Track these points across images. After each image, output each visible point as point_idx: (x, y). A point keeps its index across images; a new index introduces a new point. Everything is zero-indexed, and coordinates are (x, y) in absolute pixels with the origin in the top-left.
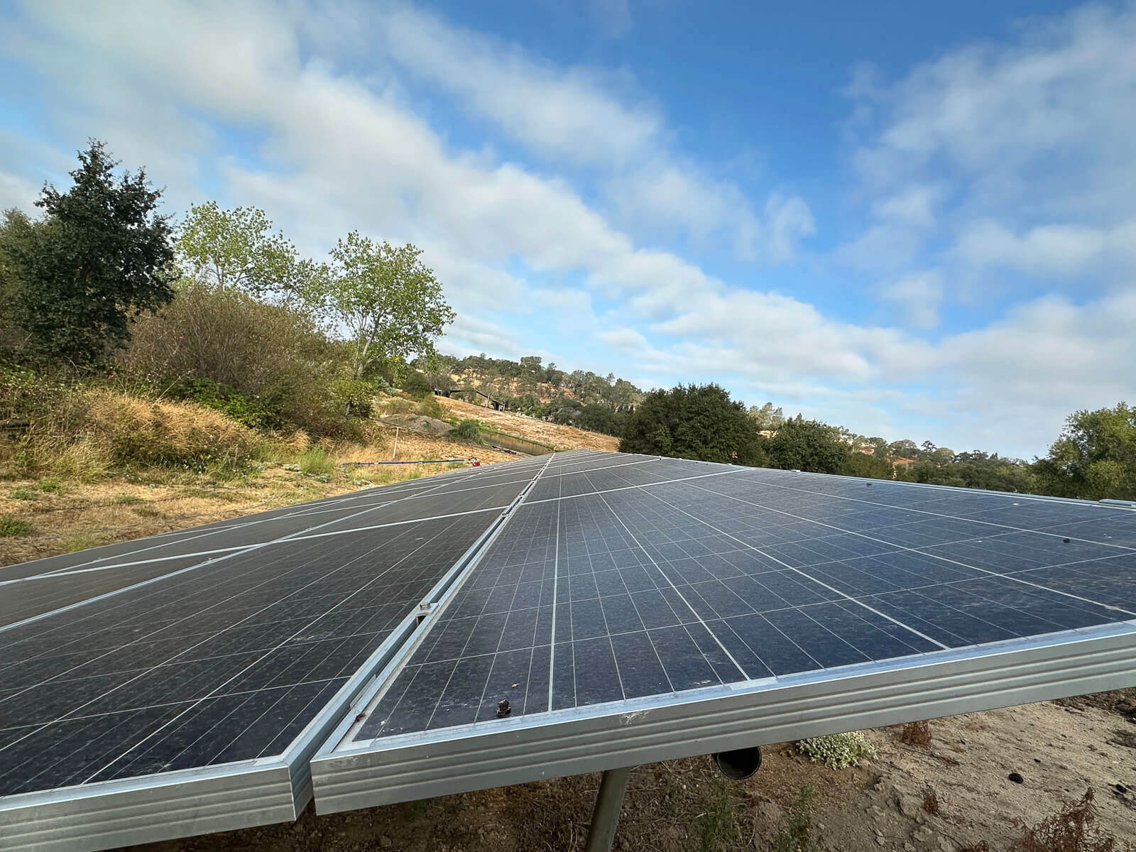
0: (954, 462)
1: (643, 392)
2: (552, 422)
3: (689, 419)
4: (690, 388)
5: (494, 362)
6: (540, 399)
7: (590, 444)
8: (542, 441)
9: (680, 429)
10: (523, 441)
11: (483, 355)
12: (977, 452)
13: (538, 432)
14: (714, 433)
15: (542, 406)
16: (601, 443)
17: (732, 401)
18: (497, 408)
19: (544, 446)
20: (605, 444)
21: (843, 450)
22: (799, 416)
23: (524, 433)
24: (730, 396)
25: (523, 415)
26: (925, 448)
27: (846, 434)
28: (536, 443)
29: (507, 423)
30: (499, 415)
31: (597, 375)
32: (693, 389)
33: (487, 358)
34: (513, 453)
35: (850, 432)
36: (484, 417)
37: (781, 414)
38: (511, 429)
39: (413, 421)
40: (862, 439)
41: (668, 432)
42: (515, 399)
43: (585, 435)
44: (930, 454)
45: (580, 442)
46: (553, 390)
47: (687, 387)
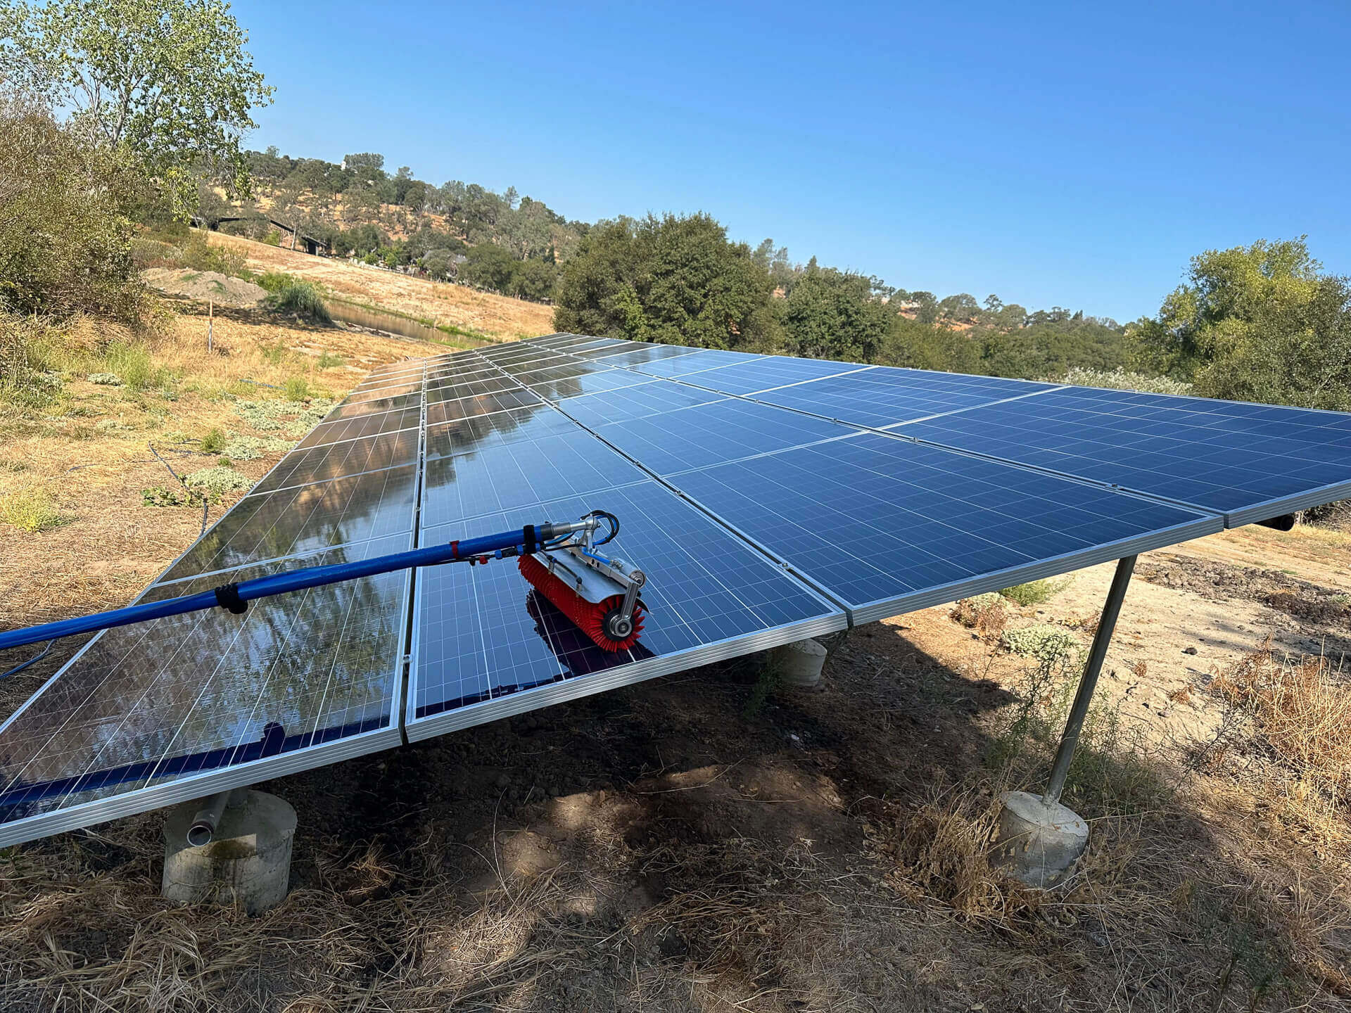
0: (1025, 325)
1: (568, 222)
2: (414, 275)
3: (668, 273)
4: (666, 221)
5: (294, 164)
6: (390, 234)
7: (494, 316)
8: (411, 311)
9: (653, 291)
10: (377, 311)
11: (272, 151)
12: (1056, 310)
13: (400, 295)
14: (705, 296)
15: (394, 248)
16: (511, 312)
17: (729, 242)
18: (312, 252)
19: (415, 320)
20: (519, 315)
21: (886, 319)
22: (813, 261)
23: (377, 298)
24: (728, 235)
25: (363, 263)
26: (989, 306)
27: (879, 288)
28: (401, 316)
29: (342, 279)
30: (324, 265)
31: (486, 191)
32: (671, 223)
33: (280, 156)
34: (384, 335)
35: (885, 285)
36: (296, 268)
37: (785, 257)
38: (348, 289)
39: (191, 282)
40: (903, 295)
41: (634, 295)
42: (343, 234)
43: (483, 299)
44: (994, 315)
45: (477, 313)
46: (410, 217)
47: (661, 220)
